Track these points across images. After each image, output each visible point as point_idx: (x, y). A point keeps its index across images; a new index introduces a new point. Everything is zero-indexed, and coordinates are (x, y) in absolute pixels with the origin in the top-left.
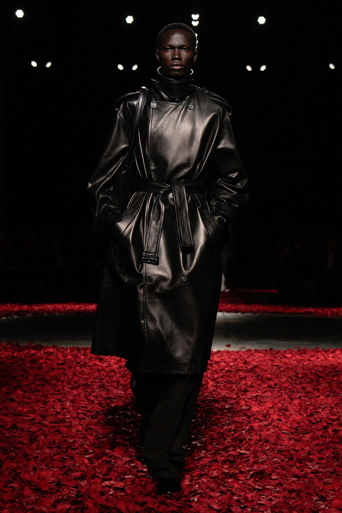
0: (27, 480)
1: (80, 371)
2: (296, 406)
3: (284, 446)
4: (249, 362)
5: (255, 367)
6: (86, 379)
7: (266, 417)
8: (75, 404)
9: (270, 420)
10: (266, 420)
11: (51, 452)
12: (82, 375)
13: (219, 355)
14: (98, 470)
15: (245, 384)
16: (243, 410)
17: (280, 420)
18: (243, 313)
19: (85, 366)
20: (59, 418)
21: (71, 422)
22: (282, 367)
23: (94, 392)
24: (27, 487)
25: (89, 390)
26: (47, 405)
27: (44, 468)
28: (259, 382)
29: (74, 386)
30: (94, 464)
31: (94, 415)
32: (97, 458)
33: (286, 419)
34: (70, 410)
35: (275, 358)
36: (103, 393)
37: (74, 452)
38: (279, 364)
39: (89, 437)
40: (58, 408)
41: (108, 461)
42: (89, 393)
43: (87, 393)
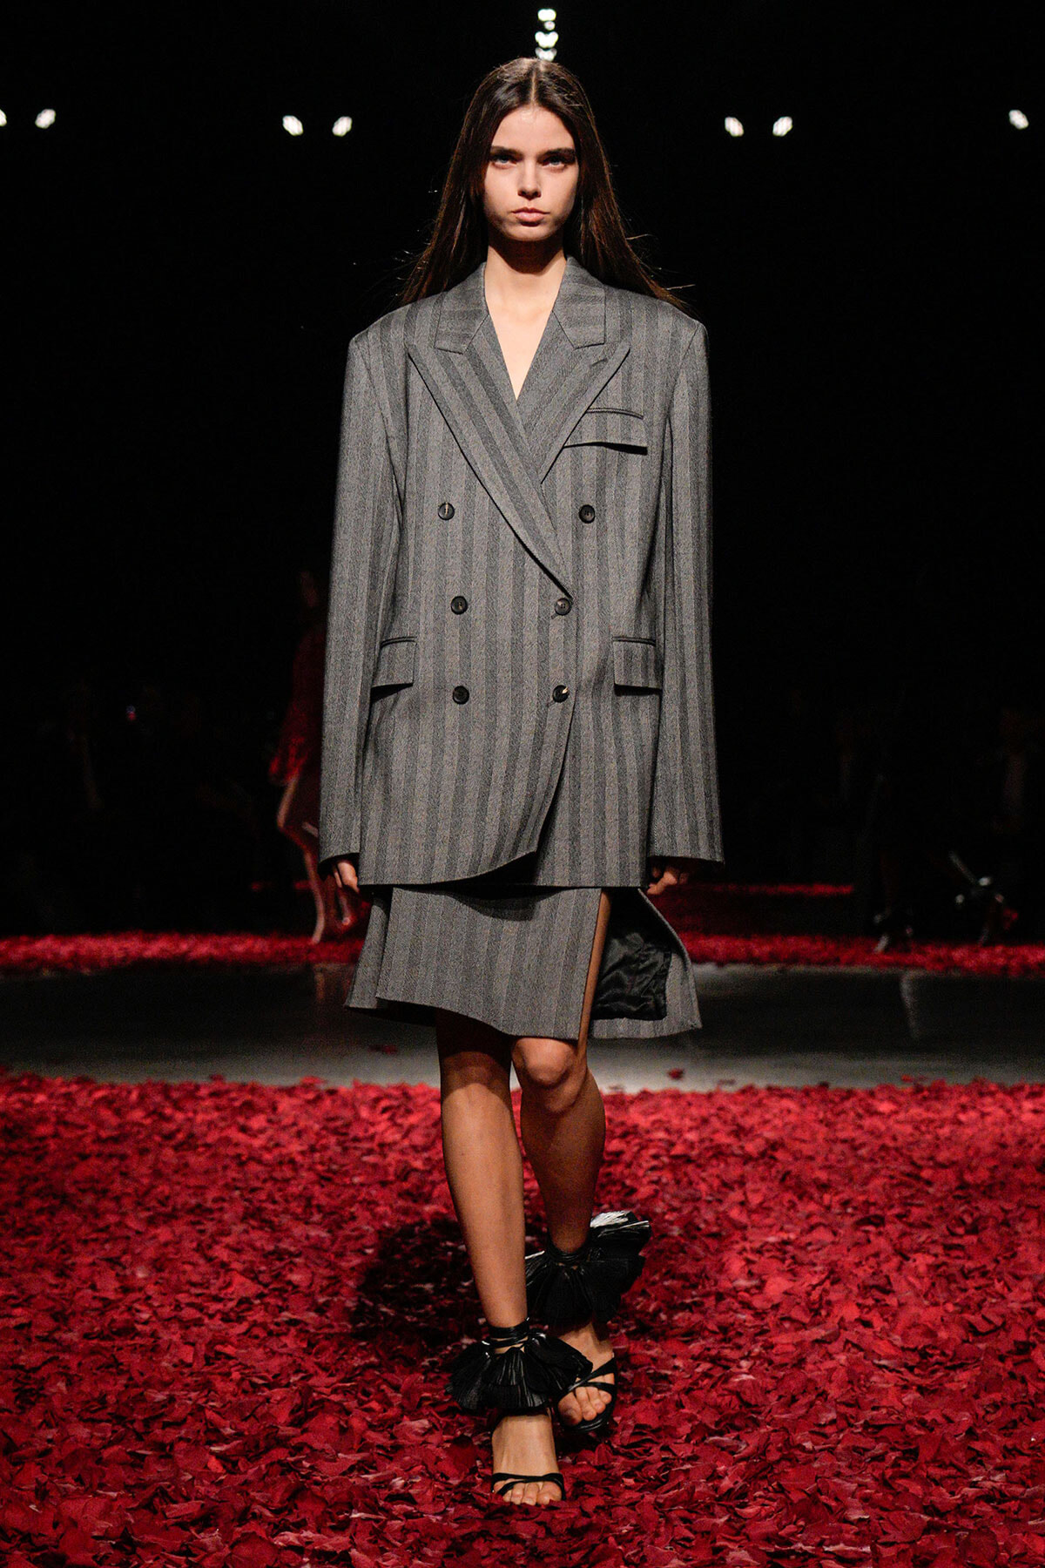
0: (16, 1530)
1: (175, 1161)
2: (920, 1277)
3: (884, 1411)
4: (752, 1129)
5: (774, 1146)
7: (817, 1313)
8: (165, 1274)
9: (832, 1323)
10: (818, 1324)
11: (92, 1436)
12: (184, 1175)
13: (646, 1105)
14: (257, 1496)
15: (742, 1204)
16: (737, 1292)
17: (867, 1324)
18: (720, 964)
19: (194, 1148)
20: (113, 1321)
21: (154, 1334)
22: (863, 1145)
23: (228, 1234)
24: (18, 1553)
25: (210, 1227)
26: (69, 1277)
27: (73, 1487)
28: (788, 1196)
29: (159, 1214)
30: (241, 1473)
31: (232, 1309)
32: (251, 1455)
33: (886, 1320)
34: (150, 1293)
35: (838, 1115)
36: (260, 1239)
37: (172, 1435)
38: (853, 1135)
39: (219, 1385)
40: (109, 1286)
41: (288, 1465)
42: (212, 1236)
43: (203, 1238)
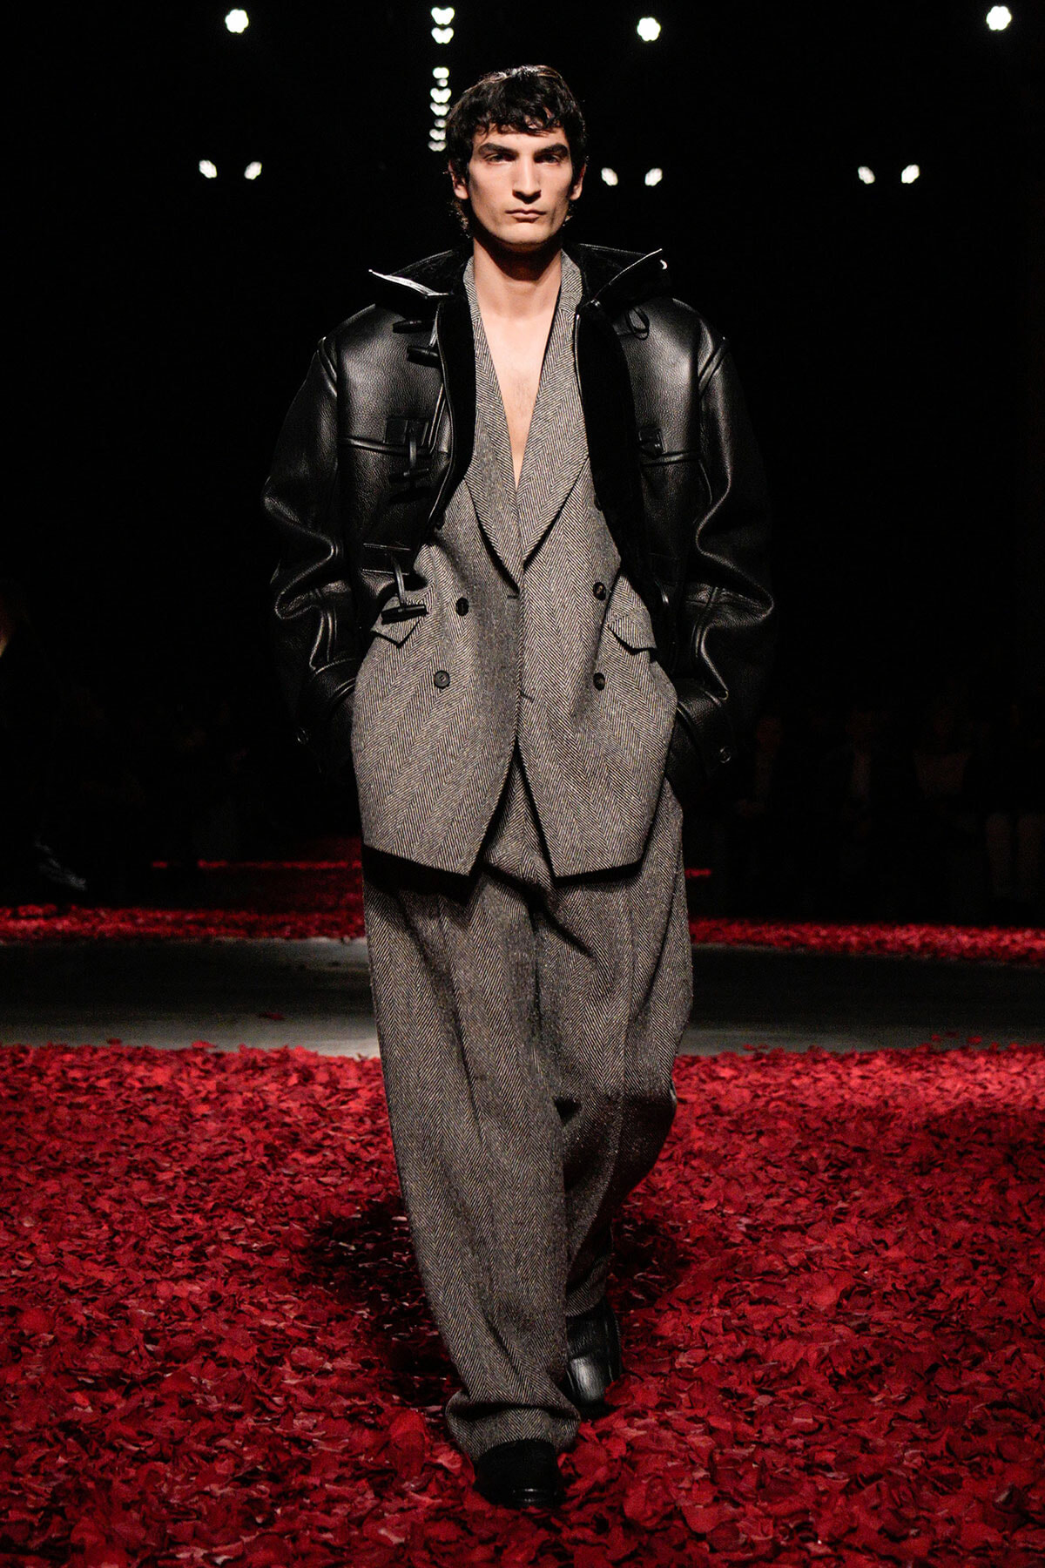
1: (68, 1119)
6: (89, 1146)
8: (50, 1224)
12: (77, 1132)
21: (35, 1280)
23: (112, 1187)
25: (95, 1180)
29: (49, 1168)
34: (34, 1241)
35: (683, 1080)
36: (141, 1191)
38: (695, 1098)
42: (95, 1189)
43: (87, 1190)
